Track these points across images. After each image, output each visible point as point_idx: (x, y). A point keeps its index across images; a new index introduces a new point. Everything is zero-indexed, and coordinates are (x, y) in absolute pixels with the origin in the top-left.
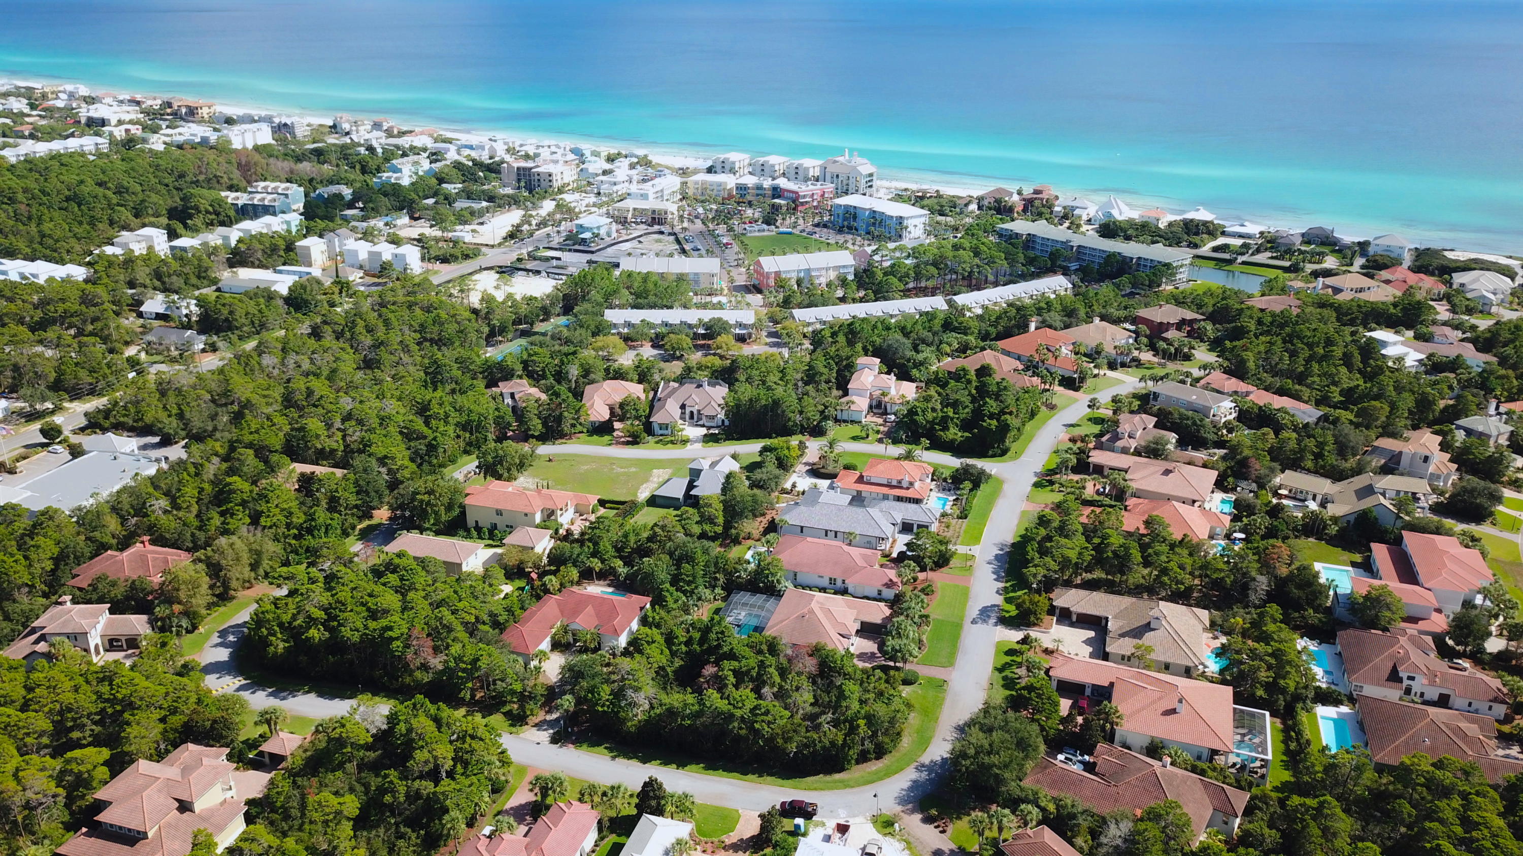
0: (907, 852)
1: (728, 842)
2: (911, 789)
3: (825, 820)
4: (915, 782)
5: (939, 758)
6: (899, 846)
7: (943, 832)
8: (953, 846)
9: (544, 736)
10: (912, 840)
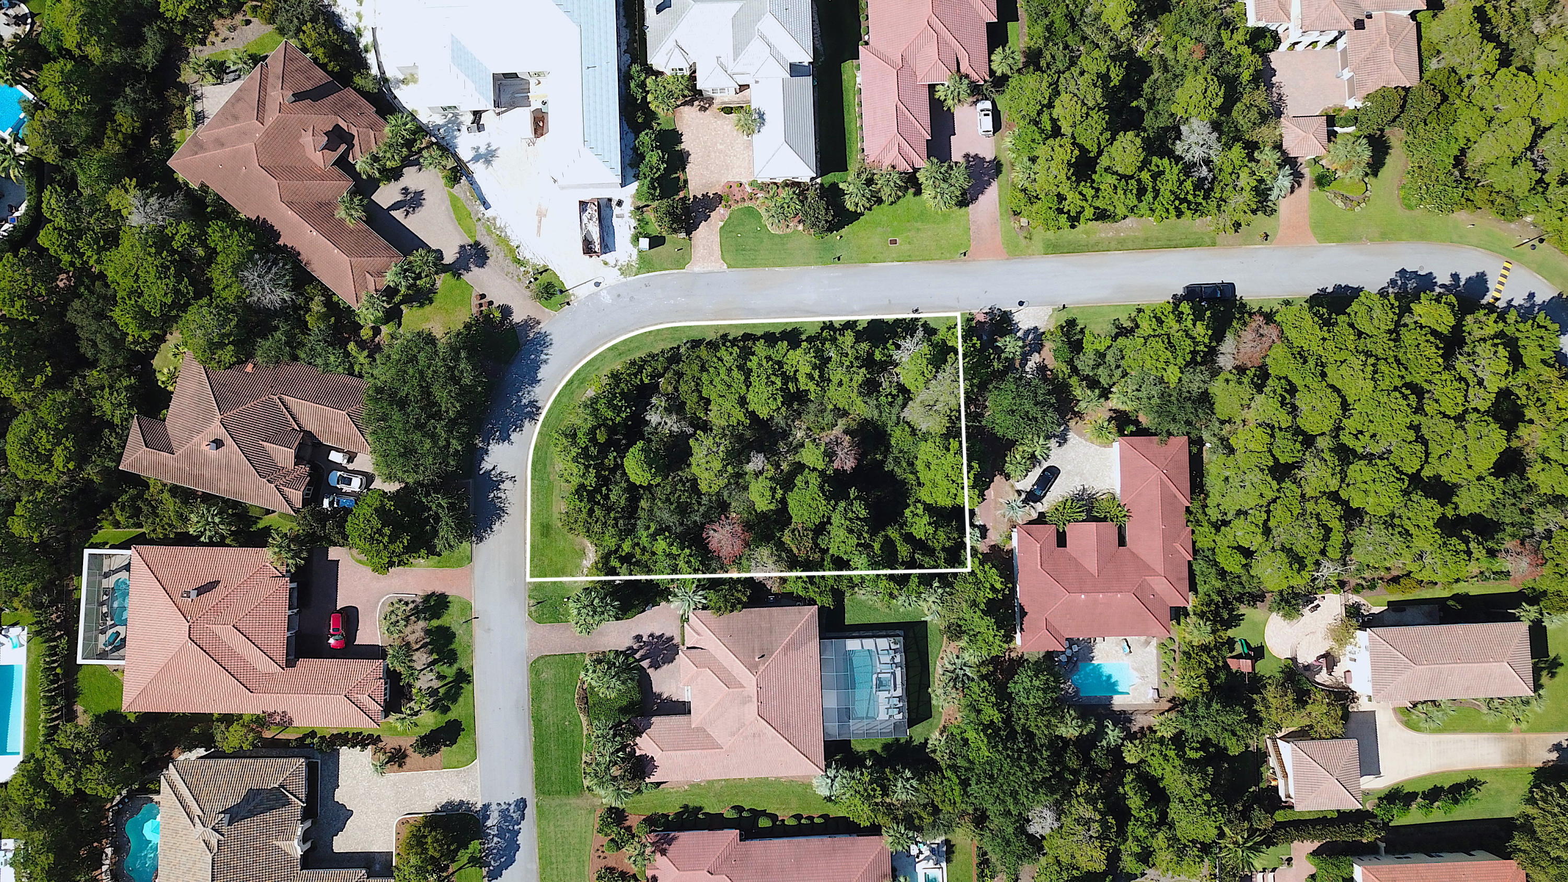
0: (514, 244)
1: (721, 210)
2: (536, 366)
3: (622, 279)
4: (535, 381)
5: (514, 436)
6: (526, 253)
7: (483, 296)
8: (466, 277)
9: (1025, 320)
10: (513, 267)
